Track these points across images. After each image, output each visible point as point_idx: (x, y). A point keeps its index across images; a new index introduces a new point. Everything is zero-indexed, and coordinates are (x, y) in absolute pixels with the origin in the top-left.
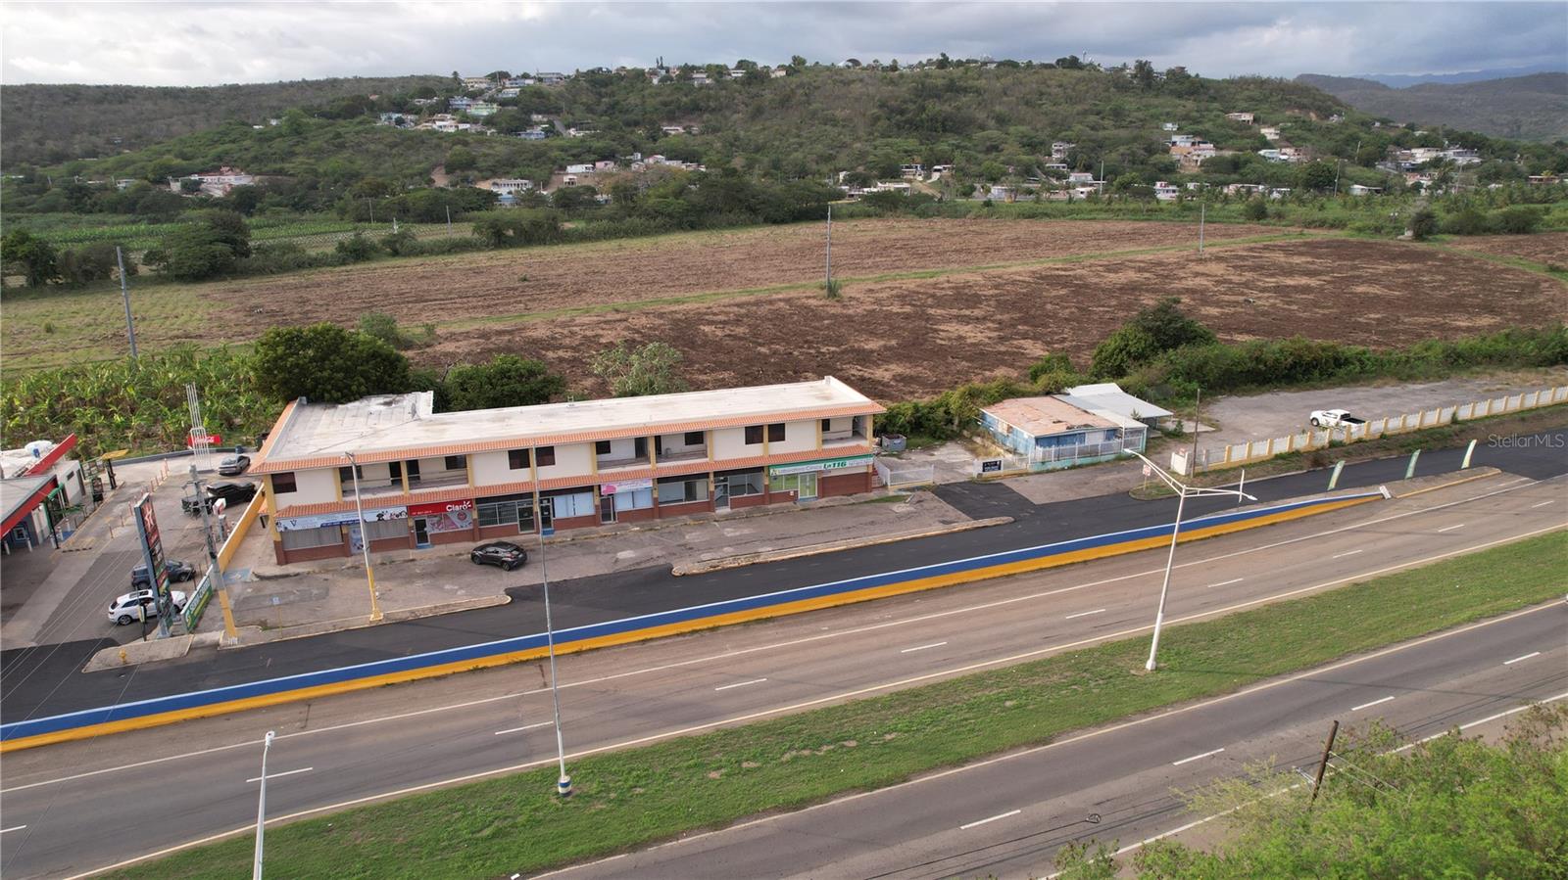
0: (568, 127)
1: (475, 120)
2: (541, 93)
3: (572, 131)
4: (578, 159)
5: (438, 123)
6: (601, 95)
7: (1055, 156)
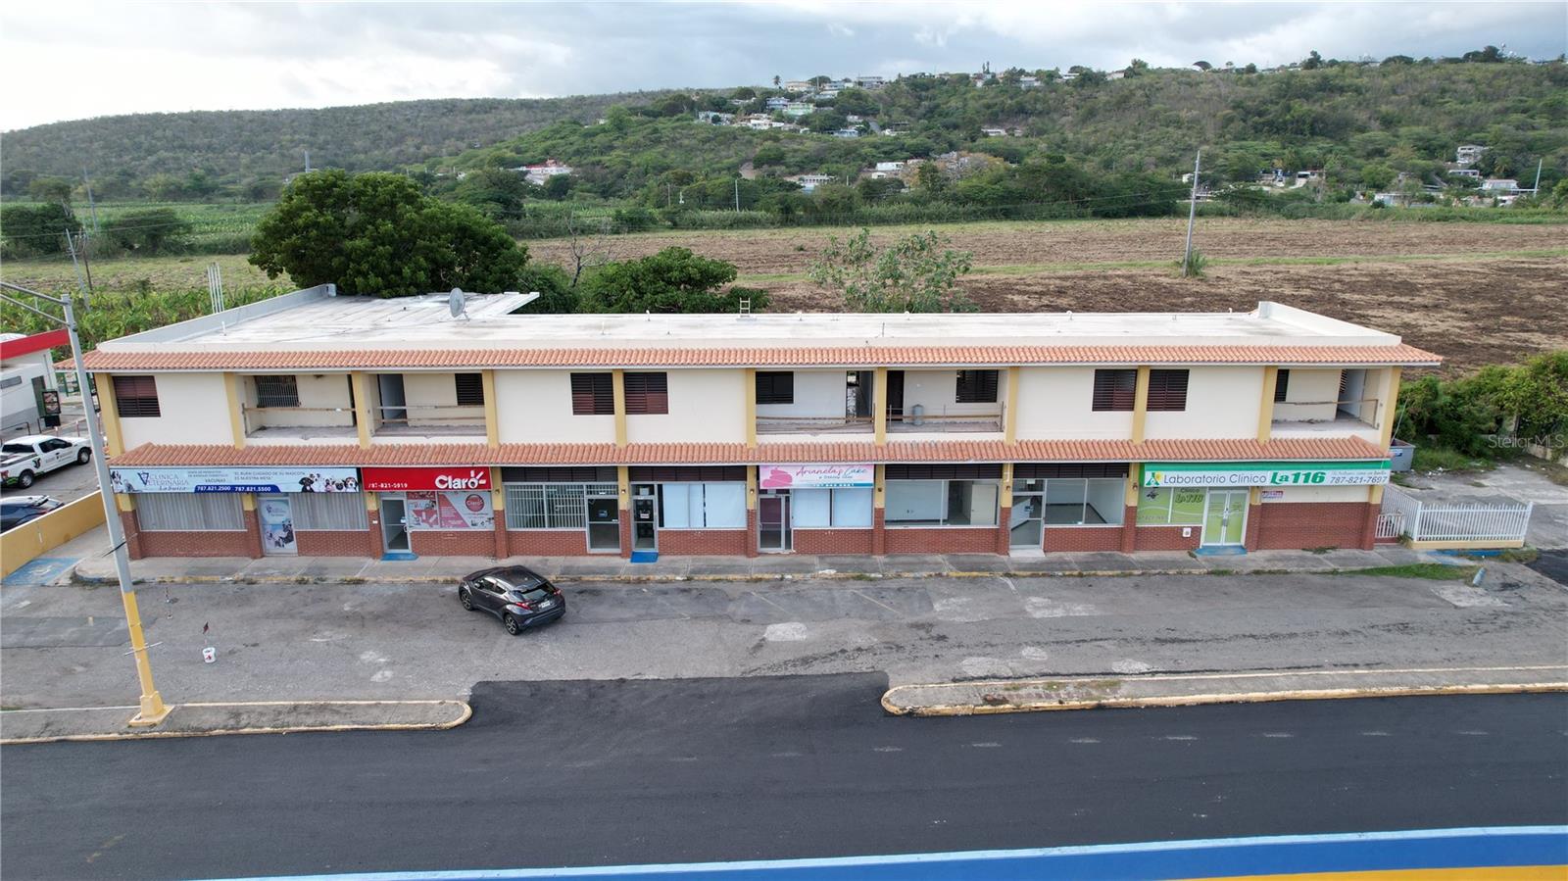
0: (883, 128)
1: (790, 120)
2: (859, 94)
3: (887, 132)
4: (889, 156)
5: (753, 121)
6: (921, 99)
7: (1461, 161)
